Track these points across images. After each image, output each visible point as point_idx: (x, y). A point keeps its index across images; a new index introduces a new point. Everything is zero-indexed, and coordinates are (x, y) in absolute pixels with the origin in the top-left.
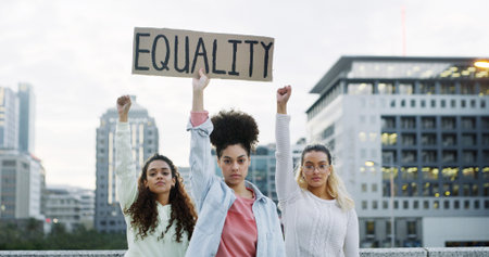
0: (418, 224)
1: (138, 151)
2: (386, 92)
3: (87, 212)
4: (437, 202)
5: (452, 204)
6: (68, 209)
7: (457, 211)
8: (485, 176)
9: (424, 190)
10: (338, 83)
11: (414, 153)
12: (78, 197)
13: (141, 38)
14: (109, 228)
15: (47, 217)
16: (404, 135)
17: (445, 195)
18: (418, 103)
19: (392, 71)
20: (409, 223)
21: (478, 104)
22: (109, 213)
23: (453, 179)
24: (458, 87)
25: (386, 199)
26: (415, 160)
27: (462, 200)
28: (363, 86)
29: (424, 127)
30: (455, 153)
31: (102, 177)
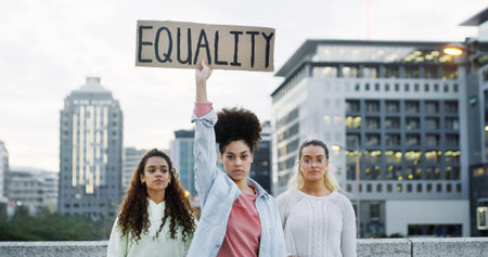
0: (381, 207)
1: (102, 133)
2: (351, 75)
3: (50, 195)
4: (400, 185)
5: (414, 188)
6: (32, 192)
7: (419, 194)
8: (448, 160)
9: (387, 173)
10: (303, 66)
11: (378, 136)
12: (41, 180)
13: (144, 30)
14: (73, 210)
15: (10, 199)
16: (368, 119)
17: (408, 179)
18: (382, 87)
19: (356, 55)
20: (372, 207)
21: (441, 88)
22: (73, 196)
23: (416, 163)
24: (422, 71)
25: (350, 182)
26: (379, 143)
27: (424, 183)
28: (327, 70)
29: (387, 111)
30: (418, 137)
31: (66, 160)
